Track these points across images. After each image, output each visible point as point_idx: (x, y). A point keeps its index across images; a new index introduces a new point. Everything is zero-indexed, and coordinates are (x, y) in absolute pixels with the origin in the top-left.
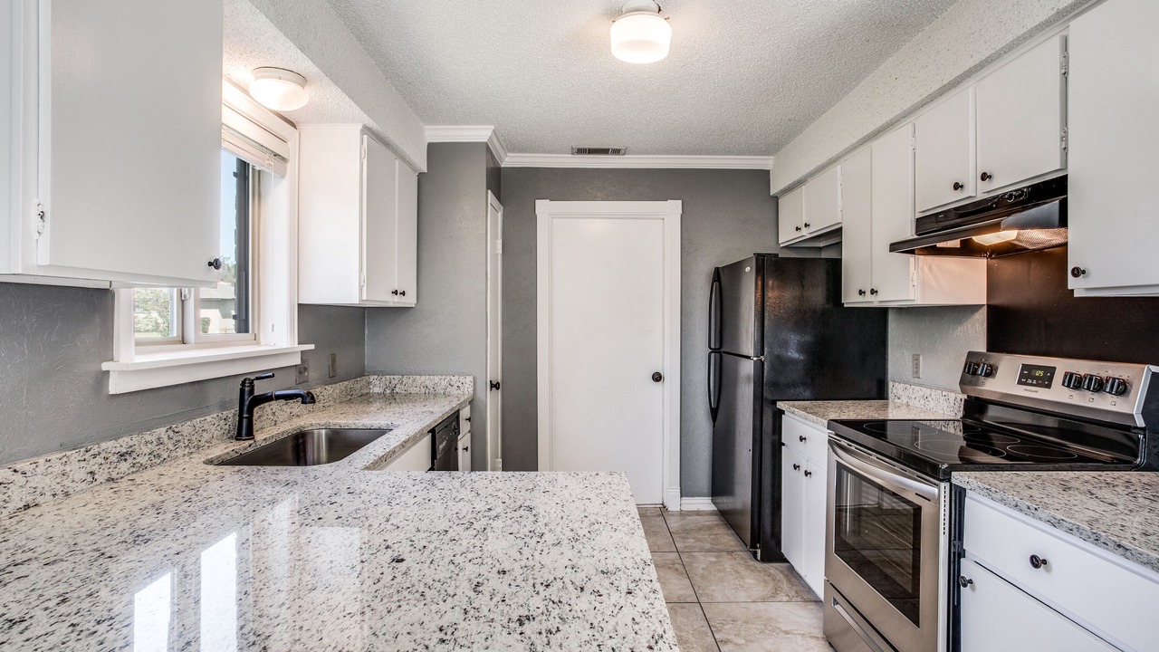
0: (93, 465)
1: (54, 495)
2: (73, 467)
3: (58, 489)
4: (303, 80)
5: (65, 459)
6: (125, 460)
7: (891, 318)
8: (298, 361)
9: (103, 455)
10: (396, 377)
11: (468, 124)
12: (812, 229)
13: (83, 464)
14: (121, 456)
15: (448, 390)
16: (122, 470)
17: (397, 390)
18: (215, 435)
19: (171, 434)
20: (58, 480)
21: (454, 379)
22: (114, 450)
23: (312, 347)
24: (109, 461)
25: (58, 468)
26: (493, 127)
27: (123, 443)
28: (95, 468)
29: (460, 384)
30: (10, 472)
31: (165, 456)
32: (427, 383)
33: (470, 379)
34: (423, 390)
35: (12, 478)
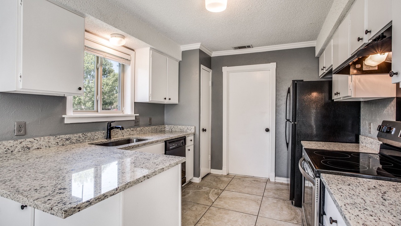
0: (58, 140)
1: (46, 147)
2: (52, 140)
3: (47, 145)
4: (123, 37)
5: (49, 138)
6: (68, 141)
7: (362, 105)
8: (134, 119)
9: (61, 138)
10: (172, 126)
11: (192, 43)
12: (326, 69)
13: (54, 140)
14: (67, 139)
15: (187, 130)
16: (67, 143)
17: (173, 130)
18: (99, 137)
19: (84, 135)
20: (47, 143)
21: (189, 127)
22: (64, 138)
23: (138, 115)
24: (63, 140)
25: (47, 140)
26: (200, 43)
27: (67, 136)
28: (58, 141)
29: (191, 129)
30: (33, 140)
31: (82, 141)
32: (181, 128)
33: (193, 127)
34: (180, 130)
35: (34, 141)
